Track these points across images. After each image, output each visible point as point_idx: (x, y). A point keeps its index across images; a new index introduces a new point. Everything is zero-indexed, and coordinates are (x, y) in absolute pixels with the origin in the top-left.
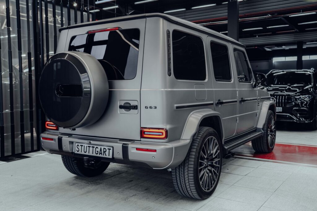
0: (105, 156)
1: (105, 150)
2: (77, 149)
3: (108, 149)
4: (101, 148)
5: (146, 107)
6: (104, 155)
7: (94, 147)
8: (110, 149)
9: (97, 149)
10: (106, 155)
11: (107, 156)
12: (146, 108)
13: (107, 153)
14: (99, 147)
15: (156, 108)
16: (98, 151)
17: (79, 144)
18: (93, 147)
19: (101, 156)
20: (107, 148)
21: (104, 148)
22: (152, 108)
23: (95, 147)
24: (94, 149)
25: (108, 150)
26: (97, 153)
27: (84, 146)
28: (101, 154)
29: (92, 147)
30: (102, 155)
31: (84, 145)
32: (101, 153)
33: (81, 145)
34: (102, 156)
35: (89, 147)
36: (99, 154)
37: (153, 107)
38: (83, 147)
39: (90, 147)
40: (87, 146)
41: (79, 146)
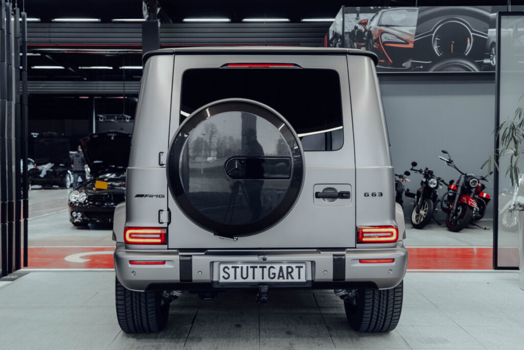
0: (290, 280)
1: (290, 270)
2: (222, 274)
3: (297, 267)
4: (281, 268)
5: (366, 195)
6: (287, 278)
7: (265, 267)
8: (302, 267)
9: (272, 269)
10: (292, 278)
11: (296, 280)
13: (295, 274)
14: (277, 267)
15: (381, 194)
16: (274, 274)
17: (230, 266)
18: (263, 267)
19: (281, 280)
20: (294, 266)
21: (288, 267)
22: (376, 195)
23: (268, 266)
24: (266, 270)
25: (296, 270)
26: (272, 276)
27: (242, 267)
28: (283, 277)
29: (260, 267)
30: (284, 279)
31: (240, 266)
32: (281, 275)
33: (233, 267)
34: (286, 280)
35: (254, 268)
36: (278, 278)
37: (377, 194)
38: (239, 270)
39: (256, 267)
40: (247, 267)
41: (229, 269)
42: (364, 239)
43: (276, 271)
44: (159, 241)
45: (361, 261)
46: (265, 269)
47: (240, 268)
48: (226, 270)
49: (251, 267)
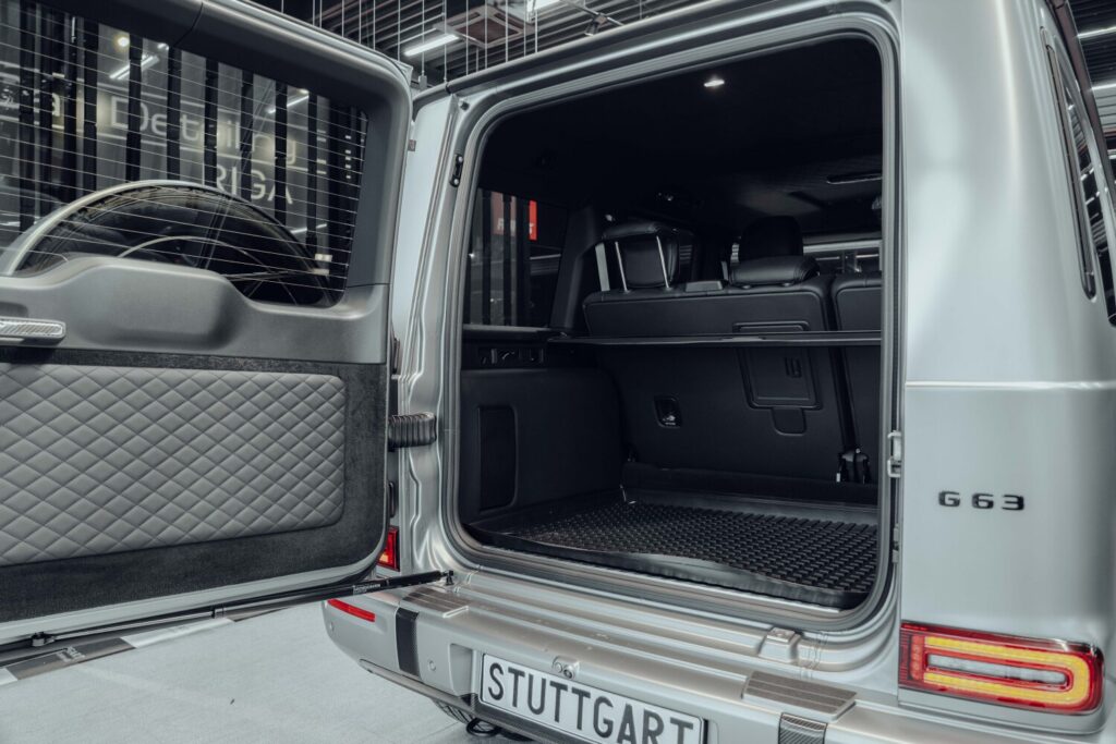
1: (653, 725)
2: (488, 682)
3: (673, 721)
4: (629, 710)
5: (948, 499)
7: (587, 695)
8: (690, 726)
9: (603, 706)
12: (942, 502)
13: (667, 741)
14: (619, 702)
15: (1020, 503)
16: (609, 723)
17: (505, 664)
18: (582, 694)
20: (666, 715)
21: (648, 715)
22: (990, 505)
23: (595, 693)
24: (589, 704)
25: (671, 730)
26: (603, 728)
27: (531, 677)
28: (632, 739)
29: (575, 691)
31: (527, 671)
32: (627, 733)
33: (512, 670)
35: (560, 687)
37: (999, 502)
38: (523, 682)
39: (564, 688)
40: (544, 681)
41: (501, 672)
42: (931, 678)
43: (617, 717)
46: (585, 699)
47: (527, 676)
48: (496, 671)
49: (553, 684)
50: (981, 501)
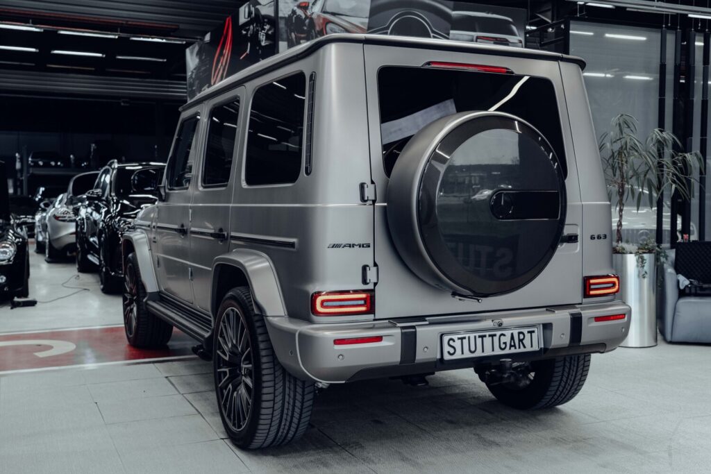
0: (522, 350)
1: (522, 337)
2: (446, 349)
3: (529, 332)
4: (512, 334)
5: (592, 237)
6: (519, 348)
7: (495, 335)
8: (534, 332)
9: (502, 337)
10: (525, 347)
11: (529, 349)
12: (591, 239)
13: (527, 341)
14: (508, 333)
15: (605, 236)
16: (505, 343)
17: (455, 337)
18: (492, 336)
19: (513, 350)
20: (525, 331)
21: (519, 333)
22: (594, 238)
23: (498, 333)
24: (496, 339)
25: (528, 336)
26: (503, 346)
27: (469, 338)
28: (515, 346)
29: (490, 336)
30: (515, 348)
31: (467, 336)
32: (513, 344)
33: (459, 339)
34: (518, 351)
35: (482, 337)
36: (510, 349)
37: (596, 237)
38: (465, 341)
39: (485, 336)
40: (475, 337)
41: (454, 341)
42: (591, 292)
43: (507, 339)
44: (363, 309)
45: (598, 319)
46: (494, 337)
47: (467, 338)
48: (451, 343)
49: (479, 337)
50: (599, 237)
